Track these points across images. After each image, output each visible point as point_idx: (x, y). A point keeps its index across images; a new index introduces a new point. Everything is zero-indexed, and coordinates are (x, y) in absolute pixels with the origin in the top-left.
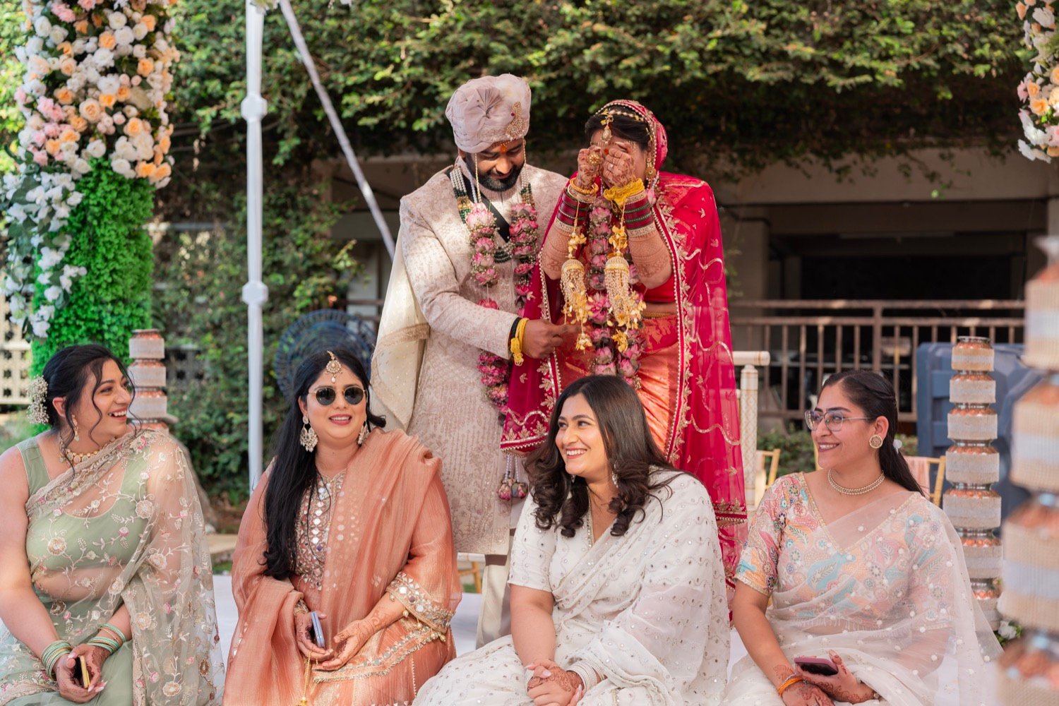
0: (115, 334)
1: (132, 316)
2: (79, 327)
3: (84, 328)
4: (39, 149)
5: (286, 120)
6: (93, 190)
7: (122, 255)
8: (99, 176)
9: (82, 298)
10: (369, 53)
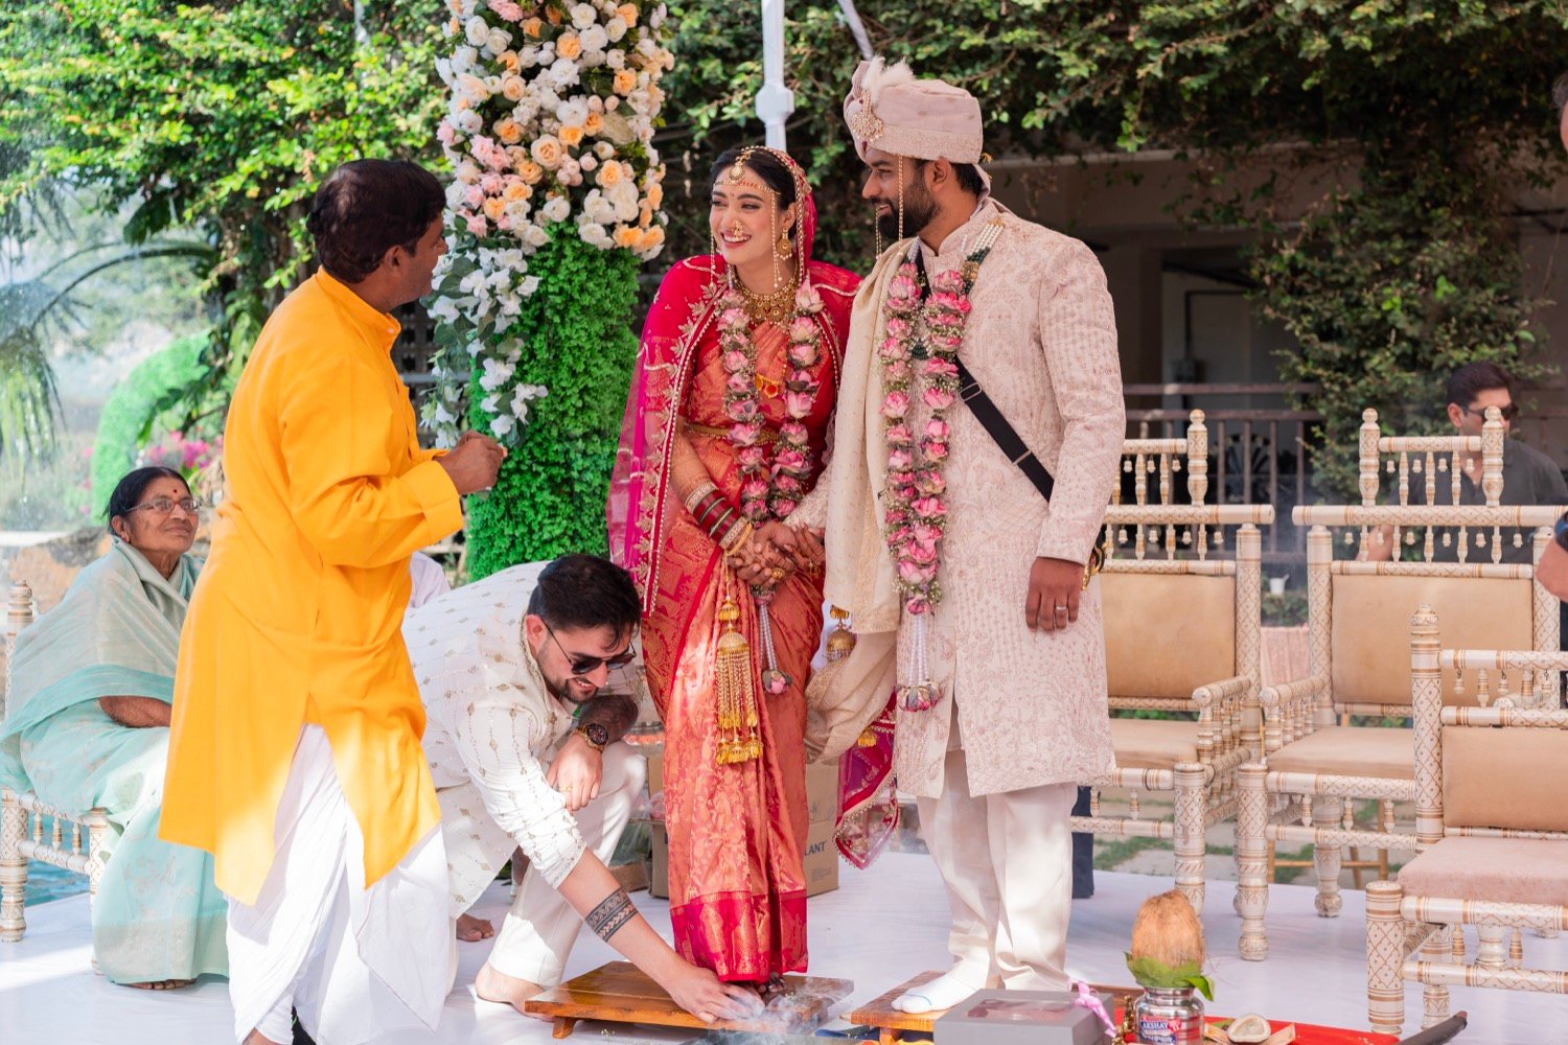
0: (589, 484)
1: (612, 454)
2: (536, 474)
3: (543, 476)
4: (475, 213)
5: (823, 115)
6: (553, 271)
7: (596, 365)
8: (561, 249)
9: (540, 431)
10: (950, 8)
